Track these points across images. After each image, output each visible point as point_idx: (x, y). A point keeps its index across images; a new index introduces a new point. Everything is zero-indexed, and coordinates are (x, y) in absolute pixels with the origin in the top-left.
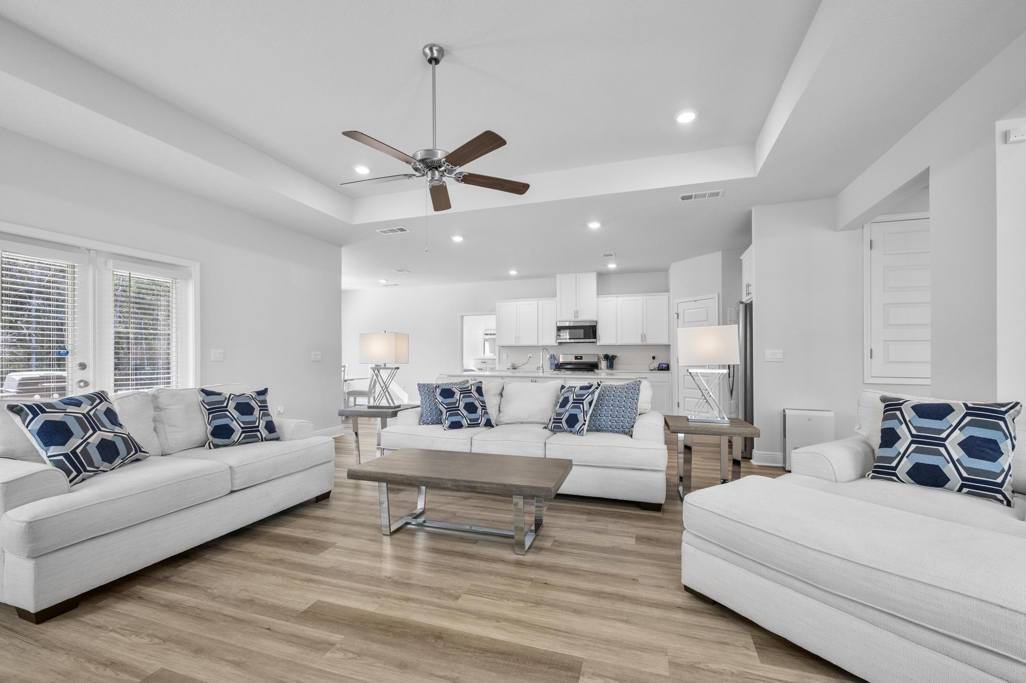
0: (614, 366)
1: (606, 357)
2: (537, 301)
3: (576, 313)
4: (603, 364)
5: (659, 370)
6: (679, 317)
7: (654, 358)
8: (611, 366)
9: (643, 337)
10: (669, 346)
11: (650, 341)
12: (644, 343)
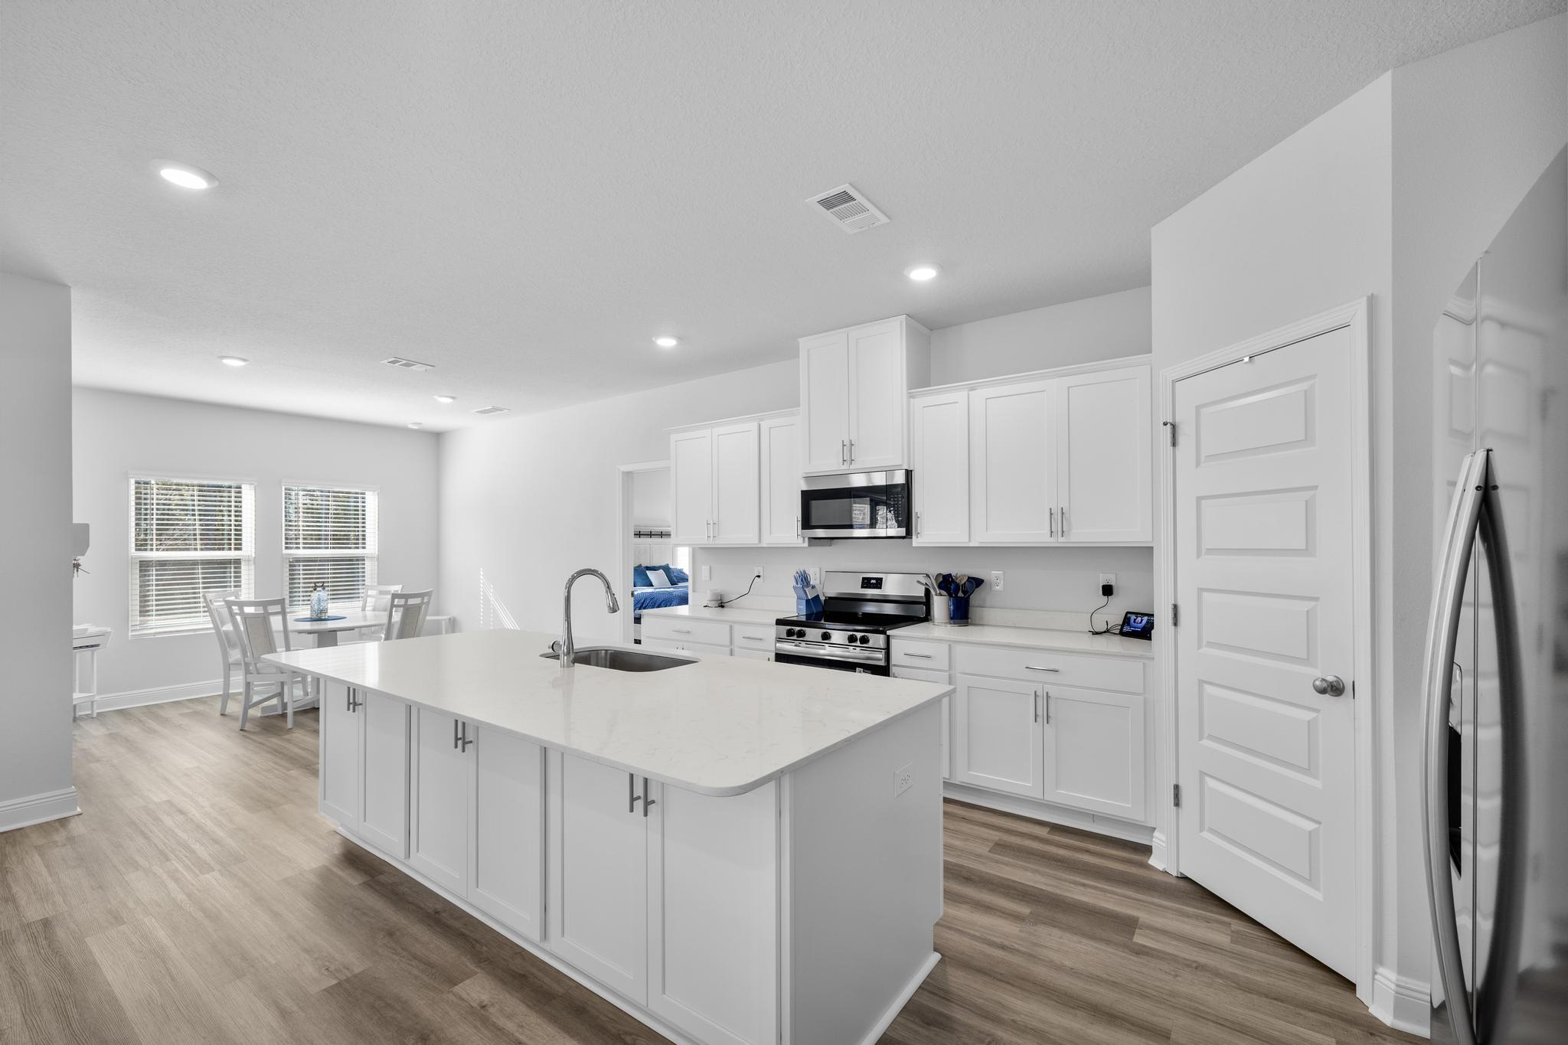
0: (974, 612)
1: (947, 583)
2: (755, 424)
3: (849, 449)
4: (940, 605)
5: (1122, 633)
6: (1181, 439)
7: (1108, 590)
8: (961, 614)
9: (1059, 519)
10: (1151, 549)
11: (1082, 534)
12: (1060, 541)
